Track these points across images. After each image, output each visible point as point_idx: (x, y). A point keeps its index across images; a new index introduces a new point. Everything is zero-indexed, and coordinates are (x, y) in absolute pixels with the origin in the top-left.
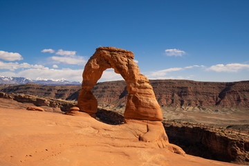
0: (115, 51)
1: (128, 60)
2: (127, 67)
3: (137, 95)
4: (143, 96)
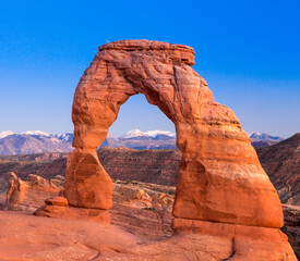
1: (174, 69)
2: (171, 87)
3: (202, 159)
4: (218, 160)
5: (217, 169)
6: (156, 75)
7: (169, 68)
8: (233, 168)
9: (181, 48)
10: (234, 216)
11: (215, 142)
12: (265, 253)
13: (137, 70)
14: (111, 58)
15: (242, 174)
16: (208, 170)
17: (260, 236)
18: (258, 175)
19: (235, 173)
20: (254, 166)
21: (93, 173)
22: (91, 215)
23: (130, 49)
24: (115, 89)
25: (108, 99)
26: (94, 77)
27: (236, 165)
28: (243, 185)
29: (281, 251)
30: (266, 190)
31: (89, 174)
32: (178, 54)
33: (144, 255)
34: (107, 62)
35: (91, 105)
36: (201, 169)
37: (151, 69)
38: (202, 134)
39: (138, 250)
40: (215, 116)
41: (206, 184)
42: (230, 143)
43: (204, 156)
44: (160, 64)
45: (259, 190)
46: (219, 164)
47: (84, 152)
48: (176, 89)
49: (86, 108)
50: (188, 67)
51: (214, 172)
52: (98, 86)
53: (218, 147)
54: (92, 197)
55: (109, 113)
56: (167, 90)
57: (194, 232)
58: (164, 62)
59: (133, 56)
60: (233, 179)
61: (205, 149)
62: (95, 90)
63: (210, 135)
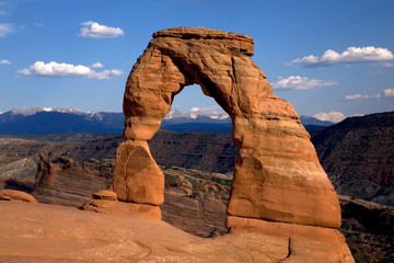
0: (197, 37)
1: (233, 60)
2: (229, 78)
3: (259, 155)
4: (276, 156)
5: (275, 166)
6: (213, 65)
7: (228, 59)
8: (290, 166)
9: (240, 38)
10: (291, 215)
11: (274, 138)
12: (321, 254)
13: (194, 60)
14: (166, 46)
15: (300, 172)
16: (265, 167)
17: (317, 237)
18: (316, 173)
19: (293, 170)
20: (312, 164)
21: (145, 167)
22: (141, 210)
23: (187, 36)
24: (170, 79)
25: (162, 90)
26: (148, 65)
27: (294, 162)
28: (301, 183)
29: (338, 253)
30: (324, 189)
31: (140, 168)
32: (237, 44)
33: (197, 255)
34: (162, 50)
35: (144, 96)
36: (258, 166)
37: (209, 59)
38: (260, 130)
39: (191, 248)
40: (274, 110)
41: (263, 181)
42: (288, 139)
43: (261, 152)
44: (218, 54)
45: (317, 188)
46: (277, 161)
47: (135, 144)
48: (235, 81)
49: (139, 98)
50: (247, 58)
51: (271, 169)
52: (152, 75)
53: (276, 143)
54: (143, 191)
55: (163, 104)
56: (225, 82)
57: (249, 232)
58: (222, 52)
59: (189, 44)
60: (291, 176)
61: (262, 145)
62: (149, 79)
63: (268, 131)
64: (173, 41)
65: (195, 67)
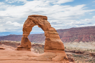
0: (37, 17)
1: (44, 21)
2: (44, 24)
3: (50, 38)
6: (40, 22)
9: (45, 17)
10: (56, 49)
15: (58, 41)
16: (51, 40)
20: (59, 39)
21: (27, 41)
27: (56, 39)
28: (58, 43)
34: (30, 19)
38: (50, 33)
40: (52, 30)
41: (51, 43)
45: (61, 43)
46: (53, 39)
47: (25, 37)
49: (26, 28)
50: (46, 20)
53: (53, 36)
54: (27, 46)
56: (42, 24)
57: (49, 52)
58: (42, 19)
60: (56, 41)
61: (50, 36)
64: (33, 17)
65: (37, 22)
